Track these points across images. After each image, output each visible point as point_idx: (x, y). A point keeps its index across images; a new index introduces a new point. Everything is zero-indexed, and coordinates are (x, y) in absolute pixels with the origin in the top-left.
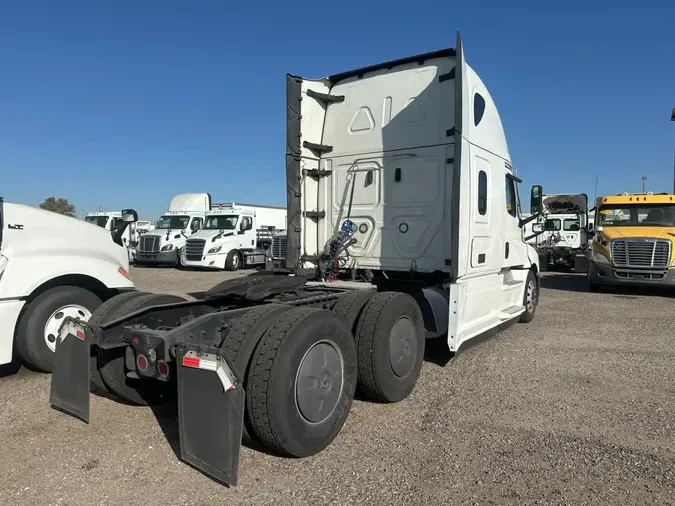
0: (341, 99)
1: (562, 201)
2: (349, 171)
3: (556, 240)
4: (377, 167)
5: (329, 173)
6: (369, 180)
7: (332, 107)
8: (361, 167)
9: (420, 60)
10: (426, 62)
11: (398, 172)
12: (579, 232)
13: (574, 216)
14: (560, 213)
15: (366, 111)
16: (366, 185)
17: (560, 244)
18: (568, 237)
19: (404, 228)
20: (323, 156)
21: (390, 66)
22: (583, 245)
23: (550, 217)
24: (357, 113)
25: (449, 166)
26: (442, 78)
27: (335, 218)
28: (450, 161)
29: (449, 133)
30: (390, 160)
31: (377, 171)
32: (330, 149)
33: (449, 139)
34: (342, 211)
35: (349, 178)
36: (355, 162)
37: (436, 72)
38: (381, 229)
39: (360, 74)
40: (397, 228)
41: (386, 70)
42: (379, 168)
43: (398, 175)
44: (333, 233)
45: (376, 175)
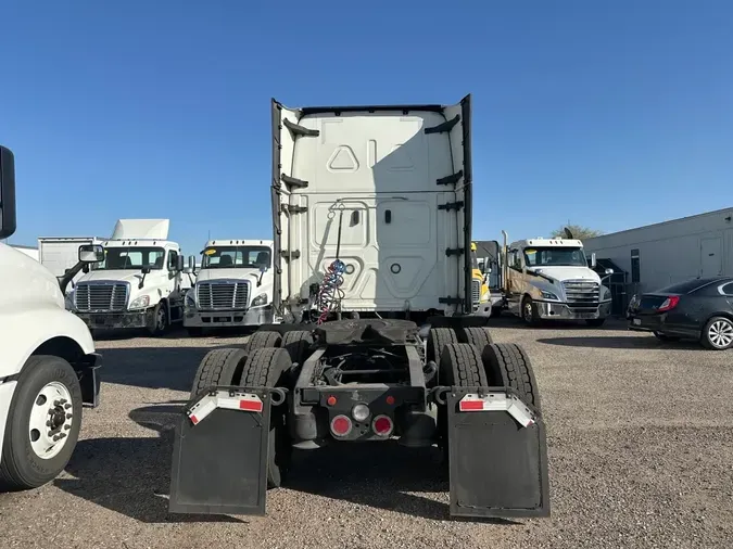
0: (315, 133)
2: (331, 208)
4: (362, 206)
5: (304, 210)
6: (355, 219)
7: (303, 140)
9: (405, 110)
10: (410, 113)
11: (388, 213)
15: (348, 150)
16: (351, 225)
20: (296, 191)
21: (371, 110)
24: (336, 151)
25: (439, 211)
26: (428, 131)
27: (314, 258)
28: (441, 207)
29: (440, 182)
30: (379, 201)
31: (365, 212)
32: (305, 184)
33: (442, 187)
34: (323, 251)
35: (331, 215)
36: (338, 201)
37: (422, 124)
38: (374, 269)
39: (338, 111)
40: (390, 269)
41: (367, 112)
42: (367, 209)
43: (388, 217)
44: (311, 275)
45: (363, 215)
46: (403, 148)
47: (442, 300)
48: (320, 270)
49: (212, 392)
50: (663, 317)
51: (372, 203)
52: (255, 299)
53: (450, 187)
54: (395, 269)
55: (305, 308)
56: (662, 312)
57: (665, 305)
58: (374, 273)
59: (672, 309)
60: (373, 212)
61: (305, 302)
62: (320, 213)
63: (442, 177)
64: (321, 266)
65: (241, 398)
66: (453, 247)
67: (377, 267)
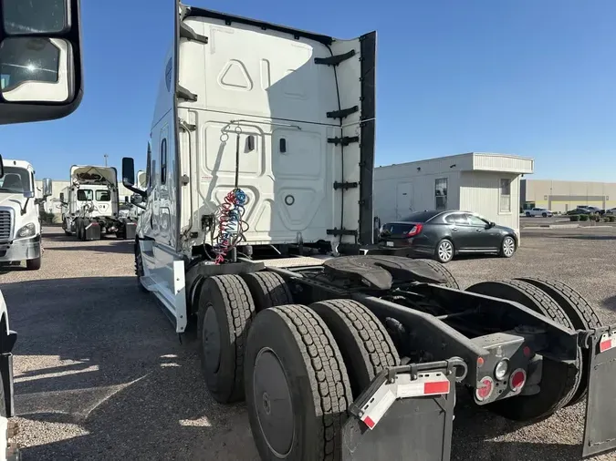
0: (203, 40)
1: (90, 173)
2: (223, 130)
3: (91, 210)
4: (258, 132)
5: (193, 128)
6: (250, 146)
8: (245, 129)
9: (297, 35)
11: (283, 142)
12: (110, 203)
13: (105, 188)
14: (87, 183)
15: (240, 65)
16: (246, 151)
17: (94, 214)
18: (100, 207)
19: (290, 200)
21: (264, 27)
22: (115, 214)
23: (82, 187)
24: (228, 63)
25: (329, 145)
26: (318, 61)
27: (205, 185)
28: (330, 141)
29: (330, 115)
30: (275, 128)
31: (260, 138)
32: (194, 98)
33: (331, 121)
34: (215, 178)
35: (224, 138)
36: (232, 122)
37: (311, 52)
38: (269, 200)
39: (229, 20)
40: (284, 200)
41: (259, 28)
42: (263, 134)
43: (283, 146)
44: (201, 204)
45: (258, 141)
46: (296, 74)
47: (329, 232)
48: (212, 200)
49: (389, 379)
50: (410, 240)
51: (267, 129)
52: (21, 230)
53: (337, 122)
54: (289, 201)
55: (194, 243)
56: (411, 237)
57: (412, 232)
58: (268, 204)
59: (417, 234)
60: (268, 139)
61: (195, 235)
62: (211, 135)
63: (331, 111)
64: (213, 196)
65: (426, 380)
66: (339, 181)
67: (273, 199)
